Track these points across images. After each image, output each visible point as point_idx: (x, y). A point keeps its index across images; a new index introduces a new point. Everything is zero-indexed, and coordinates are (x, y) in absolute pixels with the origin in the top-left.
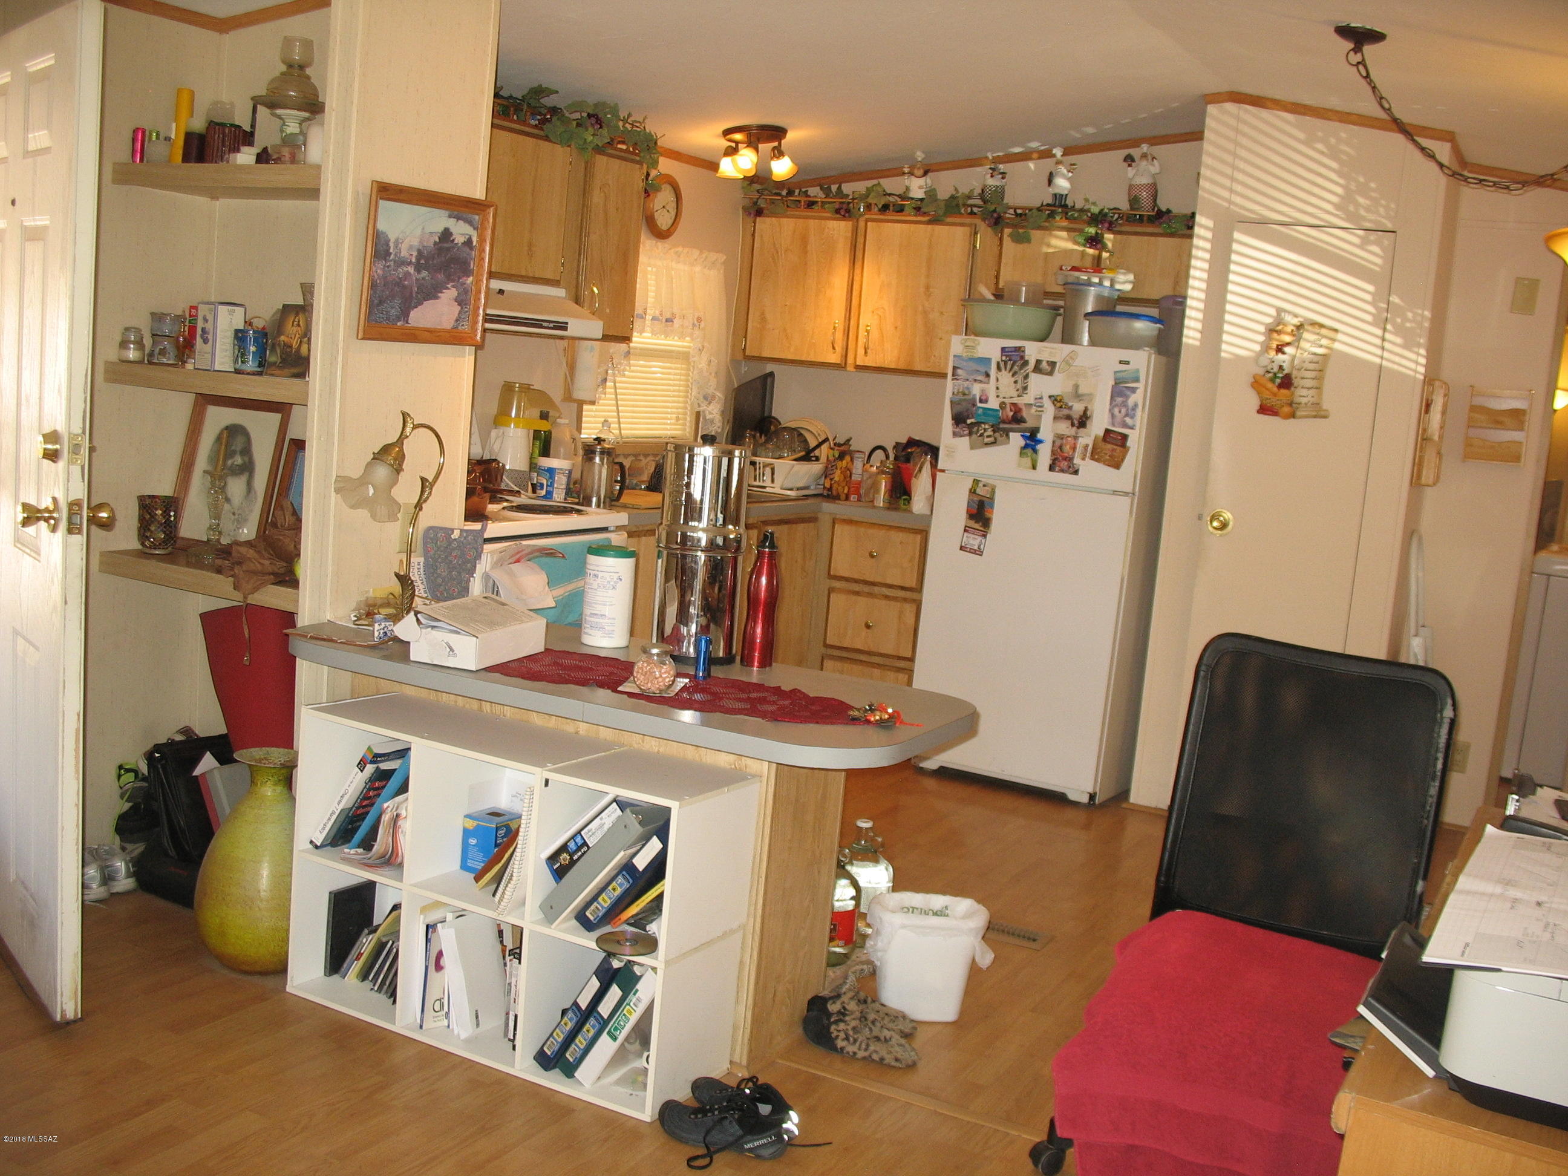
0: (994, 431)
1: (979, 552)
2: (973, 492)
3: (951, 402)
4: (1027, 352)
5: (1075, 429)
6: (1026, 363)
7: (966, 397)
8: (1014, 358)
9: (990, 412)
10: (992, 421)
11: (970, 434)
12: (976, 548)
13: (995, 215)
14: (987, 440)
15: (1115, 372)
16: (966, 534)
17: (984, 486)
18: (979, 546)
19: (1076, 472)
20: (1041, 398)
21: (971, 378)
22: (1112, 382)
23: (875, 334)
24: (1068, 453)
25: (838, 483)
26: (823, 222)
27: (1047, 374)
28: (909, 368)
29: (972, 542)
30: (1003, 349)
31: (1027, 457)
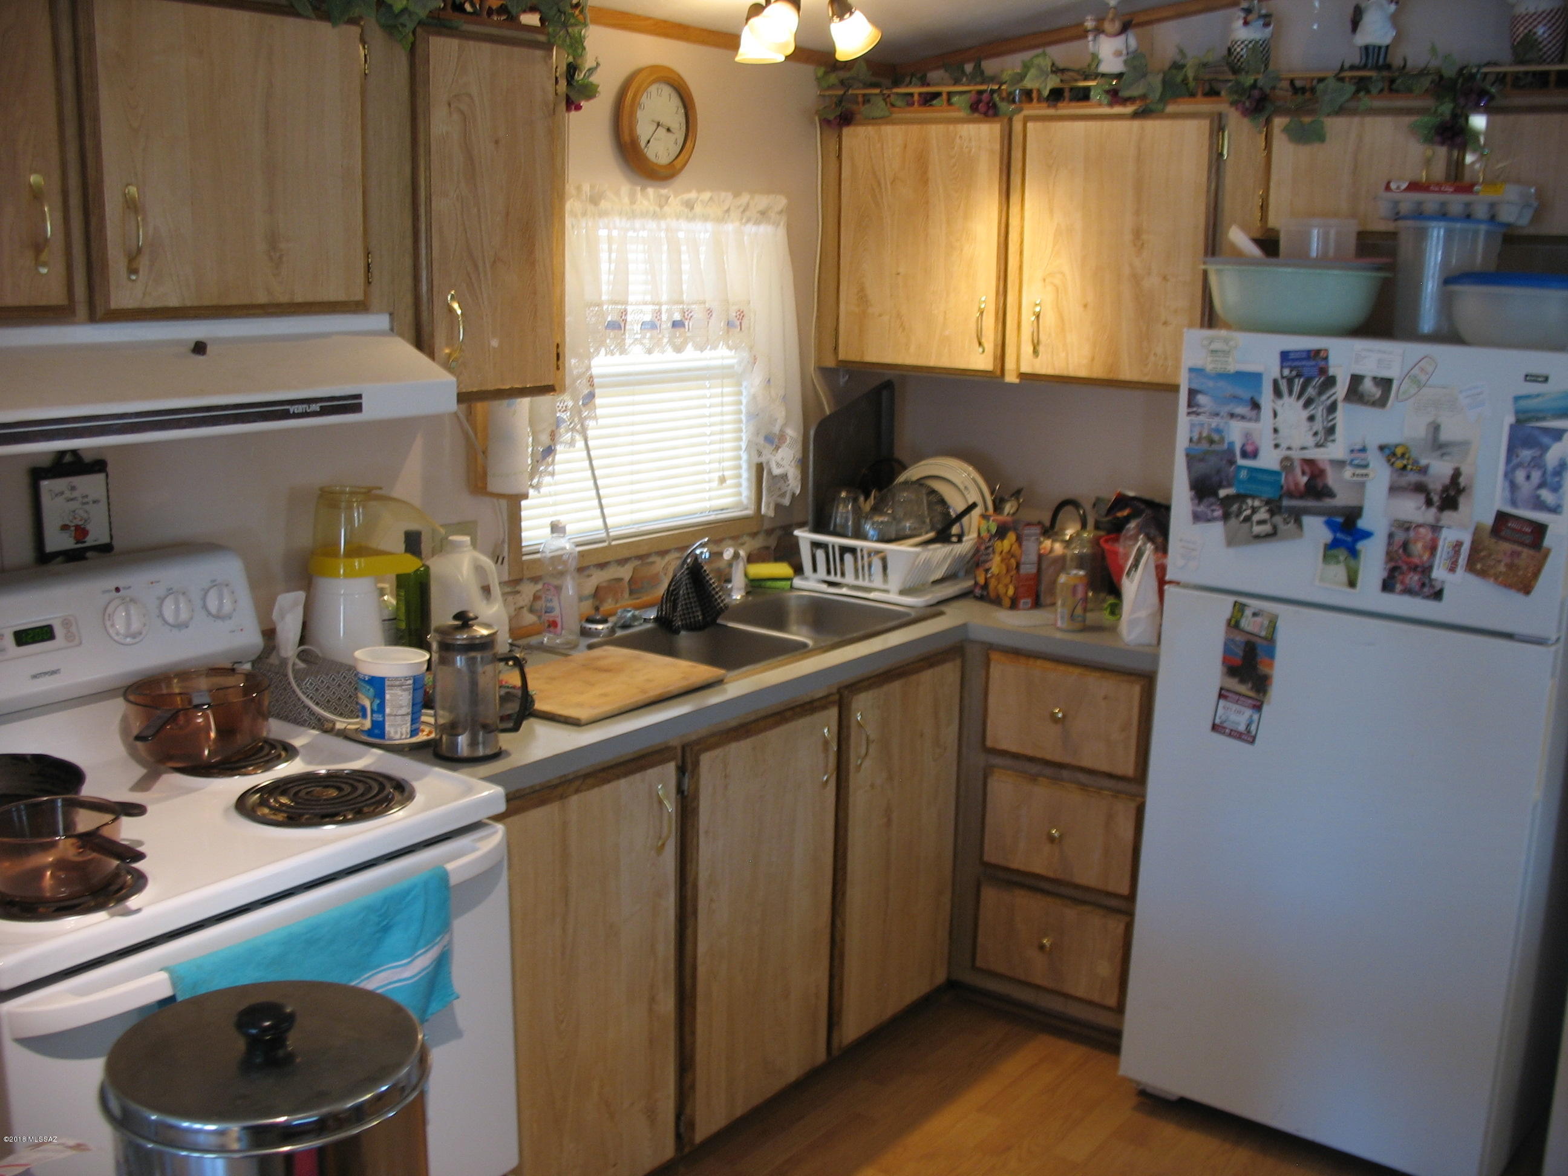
0: (1272, 512)
1: (1248, 737)
2: (1233, 624)
3: (1187, 455)
4: (1333, 360)
5: (1433, 511)
6: (1331, 382)
7: (1215, 447)
8: (1306, 372)
9: (1265, 477)
10: (1269, 493)
11: (1226, 517)
12: (1242, 728)
13: (1256, 93)
14: (1258, 529)
15: (1517, 399)
16: (1222, 703)
17: (1255, 614)
18: (1248, 725)
19: (1438, 595)
20: (1363, 450)
21: (1225, 410)
22: (1510, 419)
23: (1049, 319)
24: (1421, 557)
25: (998, 577)
26: (951, 127)
27: (1374, 404)
28: (1111, 376)
29: (1233, 717)
30: (1285, 356)
31: (1338, 562)
